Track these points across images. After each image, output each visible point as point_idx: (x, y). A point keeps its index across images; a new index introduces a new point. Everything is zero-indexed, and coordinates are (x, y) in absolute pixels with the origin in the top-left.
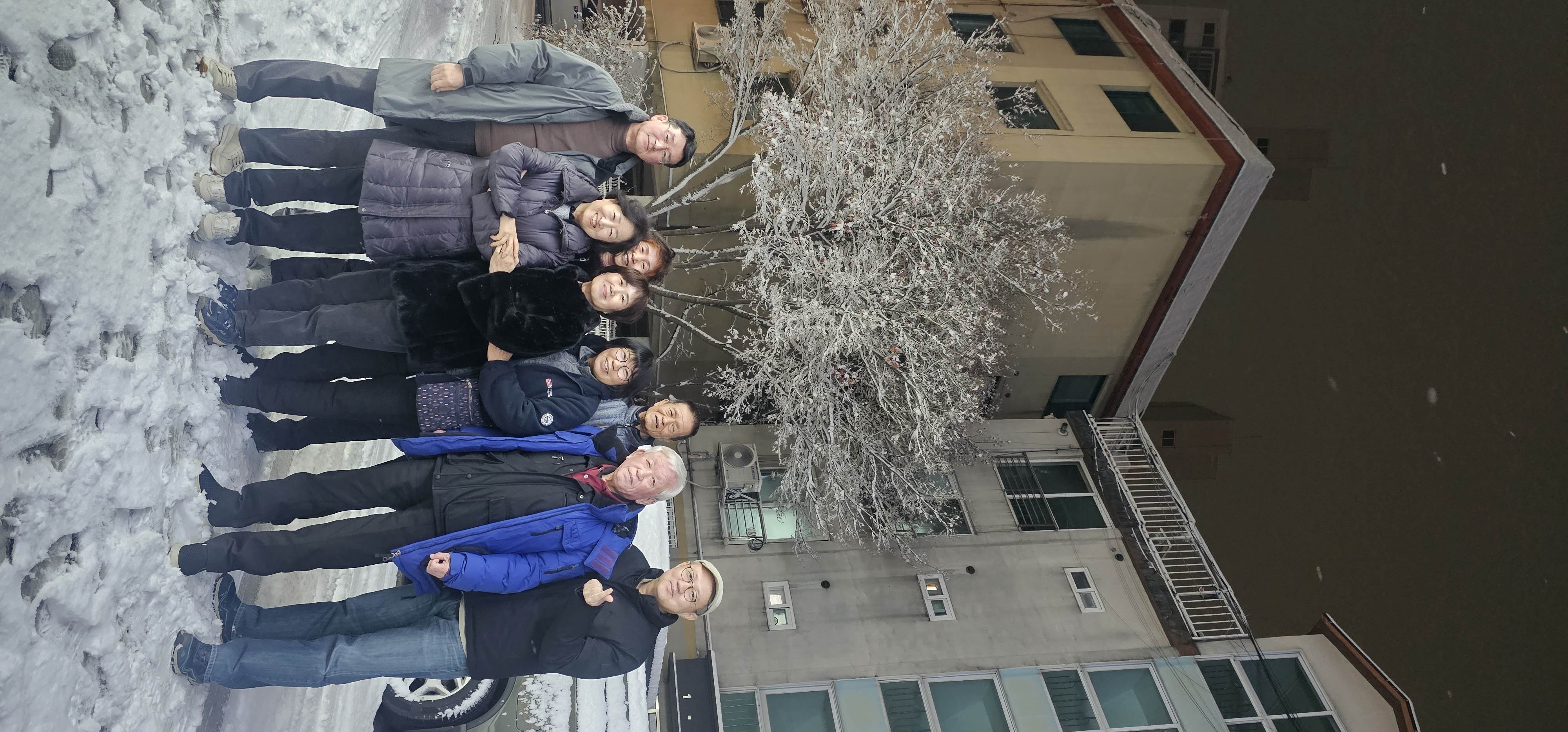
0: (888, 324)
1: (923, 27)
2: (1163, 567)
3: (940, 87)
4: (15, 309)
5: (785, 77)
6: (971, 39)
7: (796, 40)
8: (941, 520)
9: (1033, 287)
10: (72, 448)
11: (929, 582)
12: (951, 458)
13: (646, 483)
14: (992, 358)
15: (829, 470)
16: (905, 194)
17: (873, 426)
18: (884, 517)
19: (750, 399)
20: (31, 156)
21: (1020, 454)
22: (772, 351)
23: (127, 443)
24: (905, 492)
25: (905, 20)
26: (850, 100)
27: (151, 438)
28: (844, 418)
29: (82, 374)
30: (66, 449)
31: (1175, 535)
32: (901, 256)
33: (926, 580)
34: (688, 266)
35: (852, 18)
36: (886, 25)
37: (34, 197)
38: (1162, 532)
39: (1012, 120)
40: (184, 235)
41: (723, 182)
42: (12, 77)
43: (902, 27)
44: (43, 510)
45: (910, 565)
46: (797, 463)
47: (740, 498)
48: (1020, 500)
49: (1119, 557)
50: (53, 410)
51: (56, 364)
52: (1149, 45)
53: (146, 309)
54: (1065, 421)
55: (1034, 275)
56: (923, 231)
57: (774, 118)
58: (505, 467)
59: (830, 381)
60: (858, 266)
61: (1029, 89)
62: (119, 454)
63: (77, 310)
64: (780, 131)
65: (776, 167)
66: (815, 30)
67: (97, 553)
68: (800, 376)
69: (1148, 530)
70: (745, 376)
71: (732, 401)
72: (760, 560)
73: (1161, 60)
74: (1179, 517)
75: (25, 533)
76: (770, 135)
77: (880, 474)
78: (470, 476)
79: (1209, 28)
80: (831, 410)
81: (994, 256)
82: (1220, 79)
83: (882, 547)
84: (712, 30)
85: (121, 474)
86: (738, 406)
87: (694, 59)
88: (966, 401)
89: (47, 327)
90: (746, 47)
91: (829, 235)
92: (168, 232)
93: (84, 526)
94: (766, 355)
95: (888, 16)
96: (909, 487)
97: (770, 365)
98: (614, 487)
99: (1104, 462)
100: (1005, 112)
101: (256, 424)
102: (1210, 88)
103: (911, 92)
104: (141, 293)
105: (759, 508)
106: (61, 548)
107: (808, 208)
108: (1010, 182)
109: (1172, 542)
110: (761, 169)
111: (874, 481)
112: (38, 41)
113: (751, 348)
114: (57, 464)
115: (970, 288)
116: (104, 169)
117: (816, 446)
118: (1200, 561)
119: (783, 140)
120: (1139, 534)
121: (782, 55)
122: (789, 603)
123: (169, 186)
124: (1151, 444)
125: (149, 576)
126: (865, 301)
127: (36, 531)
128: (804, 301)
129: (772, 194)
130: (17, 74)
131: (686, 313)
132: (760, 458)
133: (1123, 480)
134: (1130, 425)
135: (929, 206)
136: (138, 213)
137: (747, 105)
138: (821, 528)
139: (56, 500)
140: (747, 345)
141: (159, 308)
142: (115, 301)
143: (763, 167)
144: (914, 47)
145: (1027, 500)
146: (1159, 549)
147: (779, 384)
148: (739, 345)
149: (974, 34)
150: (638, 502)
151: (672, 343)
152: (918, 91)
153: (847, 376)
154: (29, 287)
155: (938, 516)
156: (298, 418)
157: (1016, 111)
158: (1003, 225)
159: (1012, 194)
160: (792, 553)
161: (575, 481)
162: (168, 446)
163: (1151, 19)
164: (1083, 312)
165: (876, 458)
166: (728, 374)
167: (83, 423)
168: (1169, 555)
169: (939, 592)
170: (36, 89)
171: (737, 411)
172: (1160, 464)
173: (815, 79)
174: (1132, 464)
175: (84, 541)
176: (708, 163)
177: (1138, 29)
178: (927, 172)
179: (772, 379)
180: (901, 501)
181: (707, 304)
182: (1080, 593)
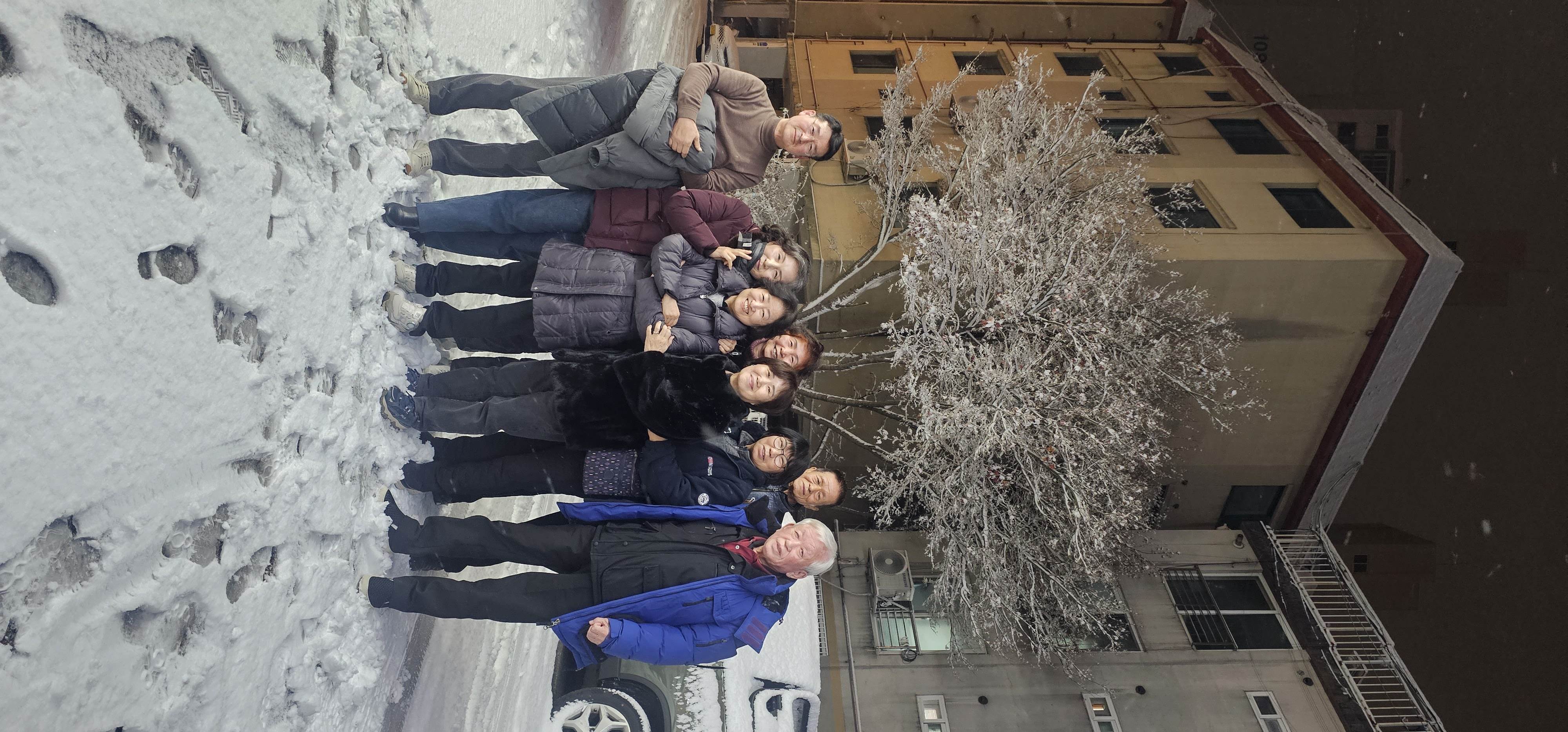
0: (1043, 423)
1: (1073, 128)
2: (1360, 693)
3: (1091, 187)
4: (236, 334)
5: (934, 185)
6: (1122, 138)
7: (943, 148)
8: (1105, 632)
9: (1198, 385)
10: (277, 468)
11: (1095, 702)
12: (1115, 566)
13: (795, 553)
14: (1155, 458)
15: (984, 575)
16: (1058, 291)
17: (1030, 532)
18: (1044, 628)
19: (901, 501)
20: (256, 199)
21: (1192, 567)
22: (923, 451)
23: (323, 471)
24: (1066, 602)
25: (1054, 122)
26: (999, 201)
27: (344, 471)
28: (998, 522)
29: (288, 401)
30: (271, 468)
31: (1372, 659)
32: (1056, 354)
33: (1092, 700)
34: (838, 368)
35: (1000, 124)
36: (1035, 130)
37: (256, 237)
38: (1356, 655)
39: (1169, 216)
40: (380, 291)
41: (872, 287)
42: (244, 131)
43: (1051, 129)
44: (249, 519)
45: (1074, 681)
46: (950, 568)
47: (892, 606)
48: (1194, 616)
49: (1308, 682)
50: (261, 430)
51: (267, 388)
52: (1315, 142)
53: (344, 351)
54: (1240, 532)
55: (1199, 373)
56: (1077, 327)
57: (922, 219)
58: (659, 536)
59: (983, 484)
60: (1010, 363)
61: (1186, 184)
62: (316, 479)
63: (288, 342)
64: (928, 231)
65: (924, 268)
66: (963, 137)
67: (292, 568)
68: (952, 477)
69: (1340, 652)
70: (894, 478)
71: (882, 503)
72: (913, 672)
73: (1329, 156)
74: (1376, 639)
75: (233, 537)
76: (918, 235)
77: (1038, 583)
78: (626, 544)
79: (1383, 130)
80: (985, 513)
81: (1155, 354)
82: (1397, 177)
83: (1042, 659)
84: (862, 143)
85: (316, 498)
86: (887, 508)
87: (844, 173)
88: (1128, 503)
89: (262, 354)
90: (895, 157)
91: (979, 335)
92: (367, 286)
93: (282, 541)
94: (917, 456)
95: (1037, 120)
96: (1070, 596)
97: (921, 465)
98: (764, 559)
99: (1286, 577)
100: (1161, 209)
102: (1387, 182)
103: (1061, 192)
104: (341, 336)
105: (912, 618)
106: (262, 559)
107: (957, 306)
108: (1169, 278)
109: (1368, 666)
110: (909, 268)
111: (1032, 589)
112: (266, 102)
113: (901, 449)
114: (263, 480)
115: (1130, 386)
116: (316, 221)
117: (970, 549)
118: (1402, 688)
119: (930, 240)
120: (1329, 656)
121: (930, 162)
122: (945, 719)
123: (369, 247)
124: (1339, 558)
125: (336, 599)
126: (1018, 399)
127: (242, 536)
128: (954, 399)
129: (920, 294)
130: (248, 129)
131: (835, 417)
132: (912, 565)
133: (1308, 597)
134: (1314, 538)
135: (1083, 302)
136: (341, 264)
137: (895, 211)
138: (977, 636)
139: (261, 511)
140: (897, 446)
141: (355, 354)
142: (319, 340)
143: (911, 267)
144: (1064, 148)
145: (1201, 616)
146: (1354, 674)
147: (931, 486)
148: (889, 446)
149: (1126, 132)
150: (788, 575)
151: (822, 447)
152: (1068, 191)
153: (1002, 477)
154: (249, 314)
155: (1102, 628)
157: (1173, 206)
158: (1163, 322)
159: (1172, 290)
160: (947, 666)
161: (726, 551)
162: (357, 482)
163: (1316, 116)
164: (1255, 410)
165: (1033, 565)
166: (878, 475)
167: (286, 446)
168: (1365, 681)
169: (1107, 713)
170: (263, 144)
171: (887, 513)
172: (1350, 580)
173: (963, 183)
174: (1317, 580)
175: (282, 555)
176: (857, 270)
177: (1303, 126)
178: (1080, 269)
179: (923, 480)
180: (1062, 612)
181: (856, 405)
182: (1265, 720)
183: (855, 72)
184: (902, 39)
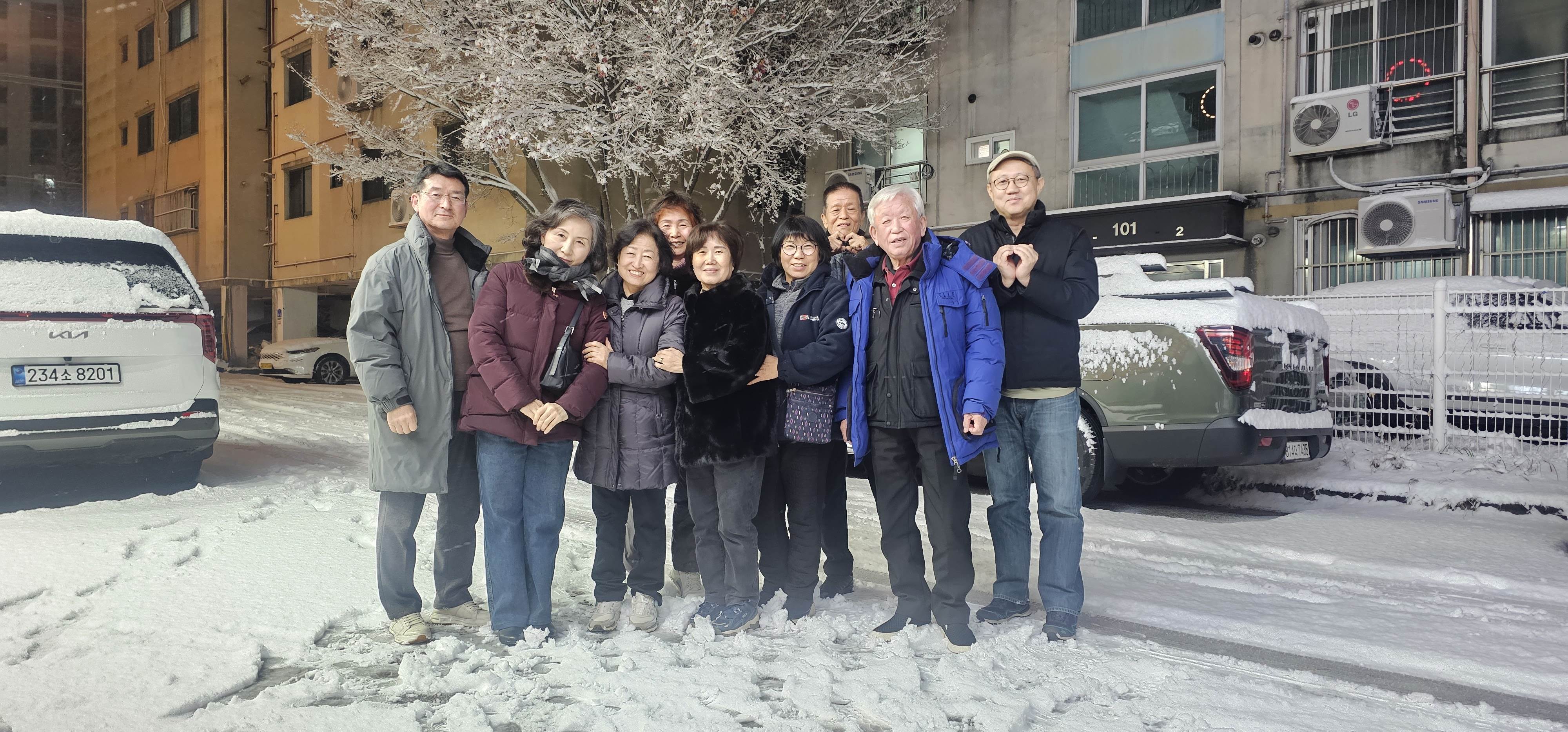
0: (707, 17)
5: (442, 129)
7: (401, 115)
10: (870, 720)
13: (906, 224)
15: (859, 89)
17: (814, 41)
18: (909, 32)
19: (784, 173)
22: (734, 147)
23: (860, 682)
26: (467, 54)
27: (852, 666)
28: (804, 73)
29: (802, 714)
30: (871, 725)
35: (376, 50)
36: (383, 13)
40: (662, 645)
46: (851, 123)
53: (737, 669)
57: (489, 136)
58: (882, 361)
59: (768, 85)
60: (646, 49)
62: (872, 687)
64: (502, 130)
65: (543, 136)
66: (390, 93)
67: (963, 703)
68: (761, 118)
70: (759, 178)
72: (943, 168)
76: (507, 141)
77: (864, 35)
78: (889, 395)
80: (796, 85)
83: (939, 35)
84: (396, 204)
85: (890, 686)
86: (790, 186)
91: (612, 81)
92: (660, 655)
93: (940, 712)
94: (739, 154)
97: (748, 150)
98: (907, 258)
101: (829, 591)
105: (891, 168)
107: (583, 104)
110: (544, 151)
111: (872, 41)
113: (732, 169)
117: (834, 100)
119: (512, 128)
121: (419, 130)
122: (989, 137)
125: (980, 666)
126: (682, 43)
128: (682, 110)
129: (570, 141)
132: (840, 167)
136: (647, 676)
137: (473, 170)
138: (917, 99)
140: (727, 174)
141: (732, 661)
143: (541, 151)
147: (768, 142)
148: (727, 183)
150: (923, 234)
156: (823, 557)
160: (939, 134)
162: (858, 655)
165: (848, 38)
166: (756, 195)
167: (846, 713)
171: (795, 187)
173: (443, 95)
175: (953, 713)
179: (763, 149)
183: (310, 213)
184: (270, 163)
